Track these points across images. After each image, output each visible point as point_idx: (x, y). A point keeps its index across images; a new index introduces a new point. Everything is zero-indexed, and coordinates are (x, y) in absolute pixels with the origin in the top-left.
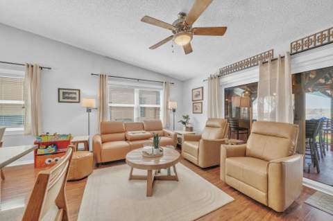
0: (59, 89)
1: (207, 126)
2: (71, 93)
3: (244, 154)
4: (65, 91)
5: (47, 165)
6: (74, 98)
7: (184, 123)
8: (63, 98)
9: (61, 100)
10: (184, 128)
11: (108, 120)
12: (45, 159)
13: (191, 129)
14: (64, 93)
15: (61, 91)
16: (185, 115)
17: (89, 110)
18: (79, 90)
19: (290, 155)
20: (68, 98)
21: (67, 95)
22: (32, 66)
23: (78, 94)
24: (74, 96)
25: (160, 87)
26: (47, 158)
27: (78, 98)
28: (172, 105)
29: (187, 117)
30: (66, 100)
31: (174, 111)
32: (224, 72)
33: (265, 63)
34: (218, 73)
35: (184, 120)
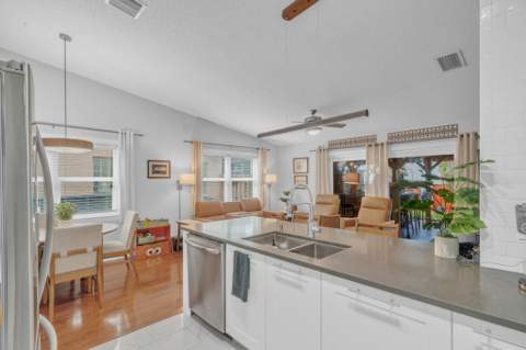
0: (149, 161)
1: (318, 203)
2: (161, 166)
4: (153, 163)
5: (147, 257)
6: (164, 173)
7: (285, 200)
8: (153, 173)
9: (151, 174)
11: (202, 200)
12: (145, 250)
14: (154, 166)
15: (151, 164)
16: (287, 190)
17: (180, 187)
18: (169, 162)
20: (158, 172)
21: (156, 169)
23: (168, 167)
24: (163, 169)
25: (255, 155)
26: (147, 248)
27: (168, 172)
28: (270, 178)
29: (287, 194)
30: (155, 175)
31: (269, 186)
32: (334, 145)
33: (370, 146)
34: (326, 146)
35: (285, 197)
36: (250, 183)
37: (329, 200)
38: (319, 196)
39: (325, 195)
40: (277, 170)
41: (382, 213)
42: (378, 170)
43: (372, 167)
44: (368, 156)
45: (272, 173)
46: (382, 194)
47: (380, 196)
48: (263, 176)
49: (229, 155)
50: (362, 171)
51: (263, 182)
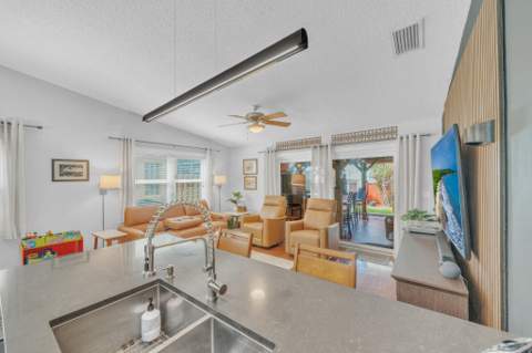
0: (53, 161)
1: (266, 205)
2: (74, 166)
3: (302, 227)
4: (62, 163)
6: (80, 174)
7: (235, 202)
8: (61, 175)
9: (57, 177)
10: (235, 208)
11: (134, 205)
13: (245, 209)
14: (61, 166)
15: (57, 164)
16: (236, 191)
17: (102, 192)
18: (88, 161)
19: (331, 223)
20: (69, 174)
21: (67, 170)
22: (9, 124)
23: (85, 167)
24: (78, 170)
25: (203, 155)
27: (85, 174)
28: (219, 179)
29: (237, 195)
30: (65, 178)
31: (220, 187)
32: (281, 147)
33: (315, 147)
34: (274, 148)
35: (235, 198)
36: (198, 185)
37: (276, 202)
38: (267, 197)
39: (273, 197)
40: (227, 171)
41: (328, 215)
42: (323, 171)
43: (317, 168)
44: (313, 158)
45: (221, 174)
46: (327, 195)
47: (324, 197)
48: (212, 176)
49: (173, 156)
50: (308, 172)
51: (212, 184)
